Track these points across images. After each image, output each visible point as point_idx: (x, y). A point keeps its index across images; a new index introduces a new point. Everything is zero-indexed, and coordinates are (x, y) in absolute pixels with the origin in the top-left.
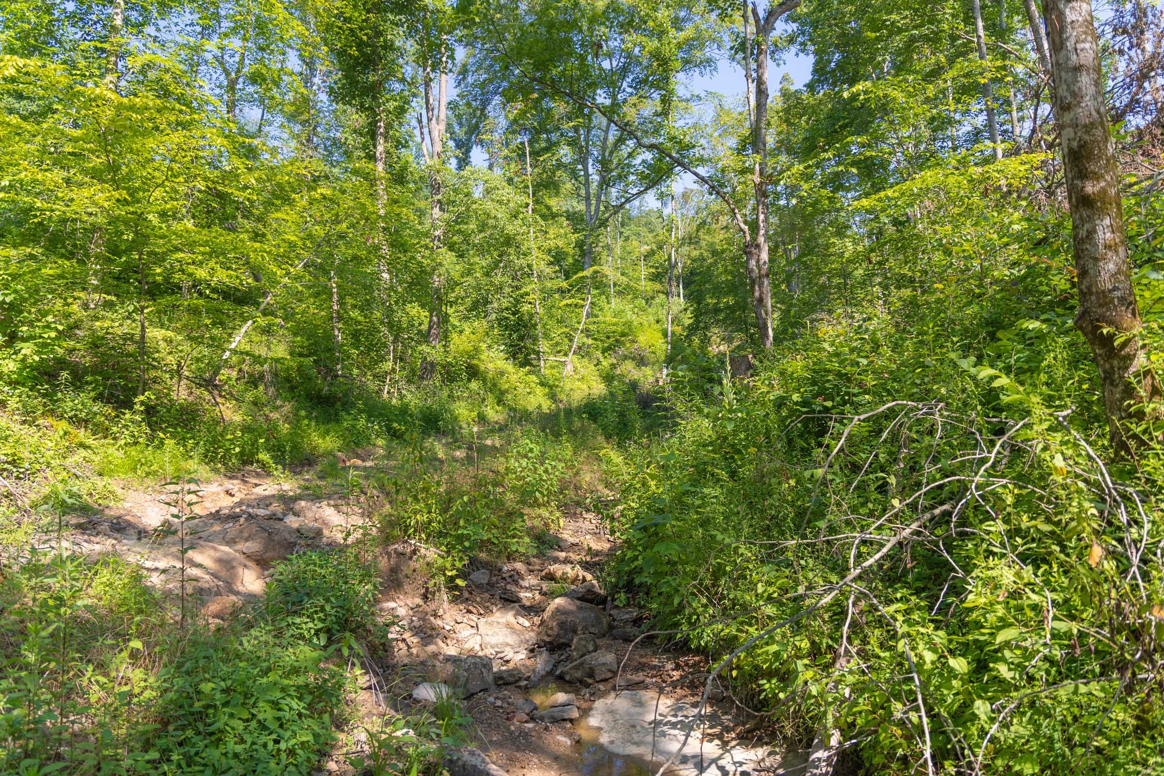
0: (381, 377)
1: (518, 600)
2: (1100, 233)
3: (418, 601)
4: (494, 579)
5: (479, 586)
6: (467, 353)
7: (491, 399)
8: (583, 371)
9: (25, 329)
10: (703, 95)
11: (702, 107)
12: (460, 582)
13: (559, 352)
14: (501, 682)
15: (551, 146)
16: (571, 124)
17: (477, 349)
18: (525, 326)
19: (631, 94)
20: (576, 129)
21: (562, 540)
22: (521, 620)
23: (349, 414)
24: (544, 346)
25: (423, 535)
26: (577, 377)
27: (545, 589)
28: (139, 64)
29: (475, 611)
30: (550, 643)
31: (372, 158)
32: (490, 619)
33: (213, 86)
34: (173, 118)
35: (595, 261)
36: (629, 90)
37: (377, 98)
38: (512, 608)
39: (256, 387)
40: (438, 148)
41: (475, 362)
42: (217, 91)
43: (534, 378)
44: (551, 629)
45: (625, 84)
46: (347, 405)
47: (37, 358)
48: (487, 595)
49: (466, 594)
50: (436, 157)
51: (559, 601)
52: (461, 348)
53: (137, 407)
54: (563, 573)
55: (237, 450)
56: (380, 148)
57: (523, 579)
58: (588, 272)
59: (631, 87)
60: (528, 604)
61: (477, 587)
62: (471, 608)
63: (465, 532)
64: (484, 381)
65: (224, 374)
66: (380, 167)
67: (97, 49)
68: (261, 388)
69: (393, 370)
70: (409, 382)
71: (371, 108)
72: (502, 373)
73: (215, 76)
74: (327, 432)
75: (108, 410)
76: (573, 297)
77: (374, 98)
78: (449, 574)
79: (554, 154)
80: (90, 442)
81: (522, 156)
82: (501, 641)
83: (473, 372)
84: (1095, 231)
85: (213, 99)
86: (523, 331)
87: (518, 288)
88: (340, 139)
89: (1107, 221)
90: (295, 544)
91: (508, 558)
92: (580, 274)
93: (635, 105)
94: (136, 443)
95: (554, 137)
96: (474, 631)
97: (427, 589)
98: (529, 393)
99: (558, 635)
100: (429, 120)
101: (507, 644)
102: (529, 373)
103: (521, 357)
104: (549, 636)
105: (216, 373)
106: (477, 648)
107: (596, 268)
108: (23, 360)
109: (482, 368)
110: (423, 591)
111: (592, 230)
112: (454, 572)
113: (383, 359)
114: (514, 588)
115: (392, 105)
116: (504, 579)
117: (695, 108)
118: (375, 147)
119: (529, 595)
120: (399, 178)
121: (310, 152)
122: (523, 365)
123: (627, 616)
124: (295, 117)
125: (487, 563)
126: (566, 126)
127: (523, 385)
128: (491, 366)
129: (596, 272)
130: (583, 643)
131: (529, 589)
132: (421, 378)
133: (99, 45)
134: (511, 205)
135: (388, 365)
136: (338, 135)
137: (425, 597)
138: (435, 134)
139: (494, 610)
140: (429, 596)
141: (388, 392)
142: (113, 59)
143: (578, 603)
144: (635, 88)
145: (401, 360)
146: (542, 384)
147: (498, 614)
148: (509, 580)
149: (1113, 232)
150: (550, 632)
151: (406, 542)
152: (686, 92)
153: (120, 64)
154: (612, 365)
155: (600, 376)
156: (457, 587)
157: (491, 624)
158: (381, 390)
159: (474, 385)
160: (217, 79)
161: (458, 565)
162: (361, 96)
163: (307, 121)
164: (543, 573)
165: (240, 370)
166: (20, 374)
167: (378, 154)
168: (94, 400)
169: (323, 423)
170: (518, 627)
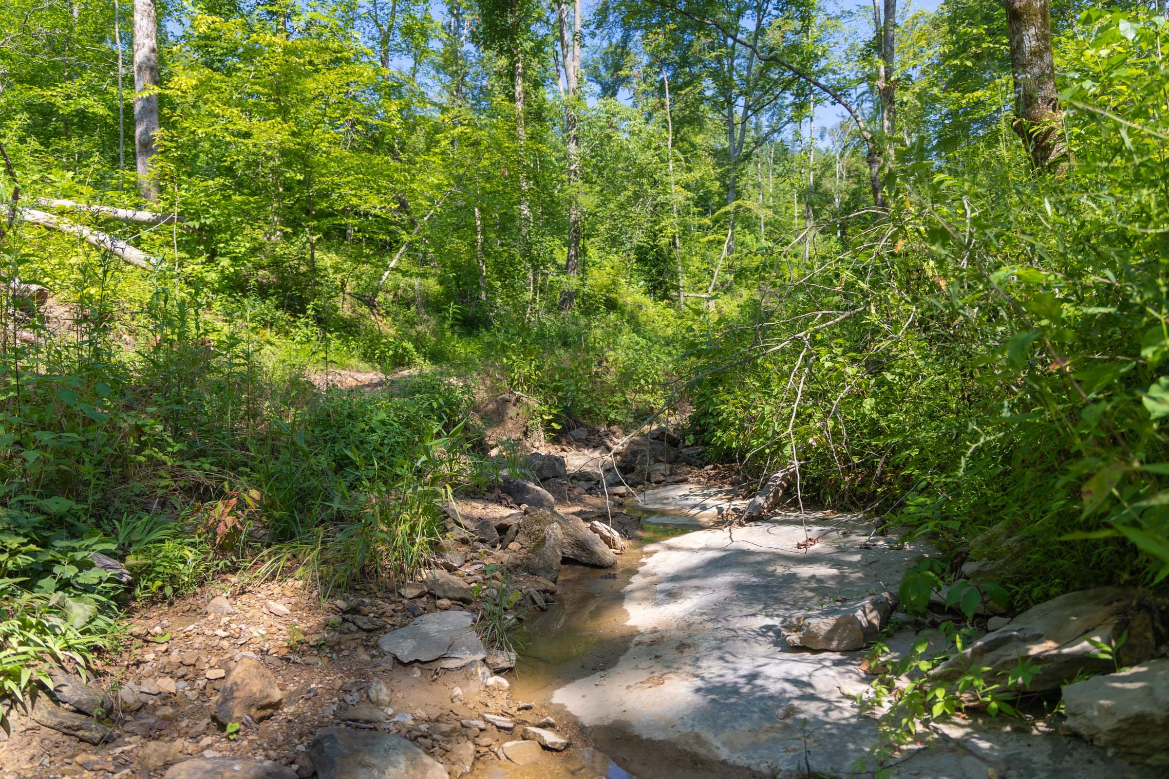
0: (521, 307)
2: (1027, 42)
5: (578, 440)
6: (605, 287)
7: (627, 328)
8: (725, 308)
9: (222, 245)
10: (854, 10)
11: (854, 23)
12: (555, 426)
13: (701, 289)
15: (694, 79)
16: (713, 54)
17: (614, 283)
18: (664, 261)
19: (777, 17)
20: (719, 59)
22: (605, 456)
24: (684, 281)
25: (526, 387)
28: (302, 23)
30: (624, 467)
31: (512, 99)
33: (366, 39)
34: (328, 58)
35: (738, 195)
36: (775, 12)
37: (515, 39)
38: (602, 451)
39: (409, 309)
40: (573, 84)
41: (613, 295)
42: (371, 43)
43: (672, 311)
44: (626, 456)
45: (770, 7)
47: (232, 270)
50: (571, 95)
52: (600, 281)
53: (309, 312)
55: (391, 352)
56: (519, 89)
58: (730, 207)
59: (777, 9)
61: (576, 440)
63: (560, 384)
64: (622, 313)
65: (380, 298)
66: (519, 106)
67: (269, 12)
68: (413, 308)
70: (549, 311)
71: (509, 51)
72: (640, 307)
73: (368, 29)
74: (468, 343)
75: (287, 316)
76: (716, 232)
77: (513, 40)
78: (546, 418)
79: (695, 87)
80: (273, 340)
81: (661, 91)
83: (612, 305)
84: (1022, 41)
85: (369, 51)
86: (662, 266)
87: (655, 222)
88: (486, 87)
89: (1033, 31)
92: (723, 210)
93: (779, 27)
94: (309, 341)
95: (696, 70)
97: (527, 427)
98: (668, 326)
100: (565, 57)
102: (669, 306)
103: (660, 291)
105: (375, 295)
107: (739, 202)
108: (222, 272)
109: (621, 301)
110: (524, 429)
111: (735, 163)
112: (551, 417)
113: (523, 289)
115: (528, 45)
116: (599, 435)
117: (845, 26)
118: (514, 87)
120: (537, 115)
121: (459, 102)
122: (662, 298)
124: (444, 69)
125: (587, 425)
126: (707, 57)
127: (660, 318)
128: (629, 300)
129: (739, 206)
132: (560, 308)
133: (270, 9)
134: (644, 135)
135: (529, 296)
136: (484, 83)
137: (525, 434)
138: (571, 70)
140: (529, 433)
141: (529, 321)
142: (282, 19)
144: (781, 10)
145: (541, 291)
146: (681, 318)
148: (604, 437)
149: (1038, 40)
152: (835, 9)
153: (288, 25)
156: (554, 430)
157: (577, 455)
158: (522, 318)
159: (612, 316)
160: (370, 32)
161: (554, 411)
162: (499, 39)
163: (456, 72)
165: (395, 295)
166: (220, 283)
167: (517, 95)
168: (277, 308)
169: (465, 337)
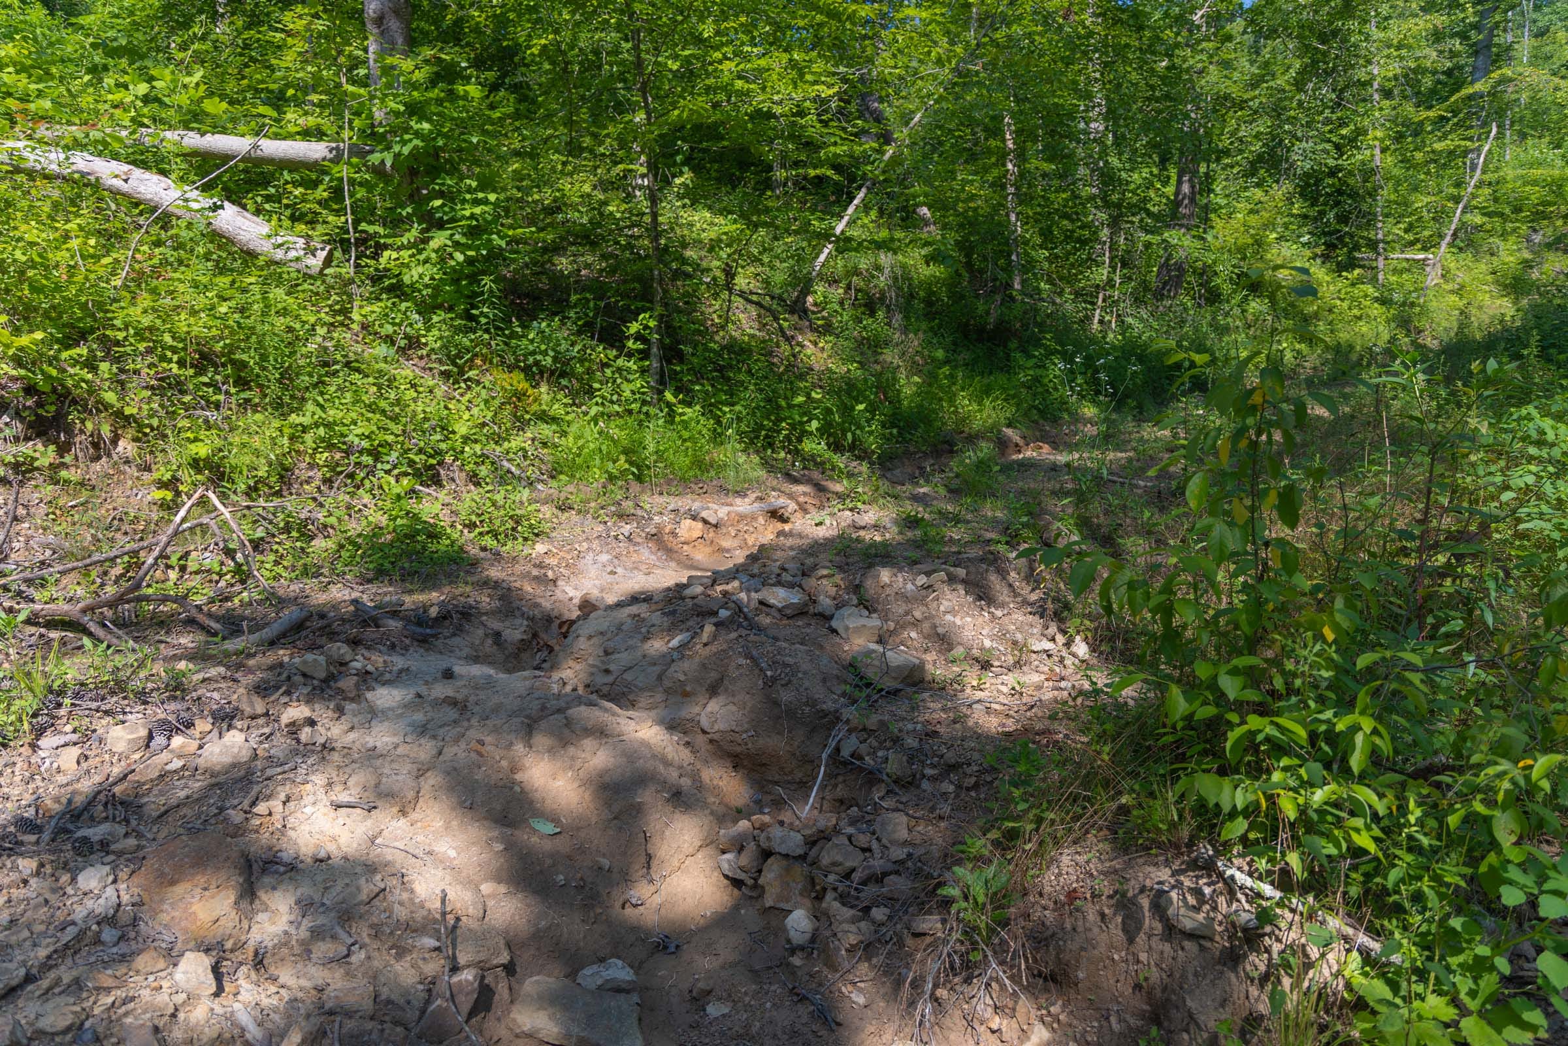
0: (1086, 296)
7: (1286, 330)
8: (1462, 277)
17: (1258, 242)
18: (1353, 195)
23: (1030, 356)
26: (1449, 287)
39: (872, 314)
41: (1255, 265)
43: (1367, 289)
46: (1028, 344)
64: (1273, 298)
68: (881, 315)
69: (1110, 283)
70: (1138, 301)
74: (987, 391)
75: (599, 353)
80: (557, 410)
83: (1252, 284)
86: (1348, 204)
90: (836, 718)
94: (625, 413)
98: (1360, 318)
102: (1358, 281)
103: (1341, 254)
105: (806, 291)
109: (1268, 276)
113: (1092, 262)
122: (1345, 267)
127: (1345, 305)
132: (1159, 295)
135: (1101, 274)
141: (1101, 322)
145: (1125, 263)
146: (1384, 301)
154: (1526, 261)
155: (1497, 282)
158: (1088, 319)
169: (982, 374)
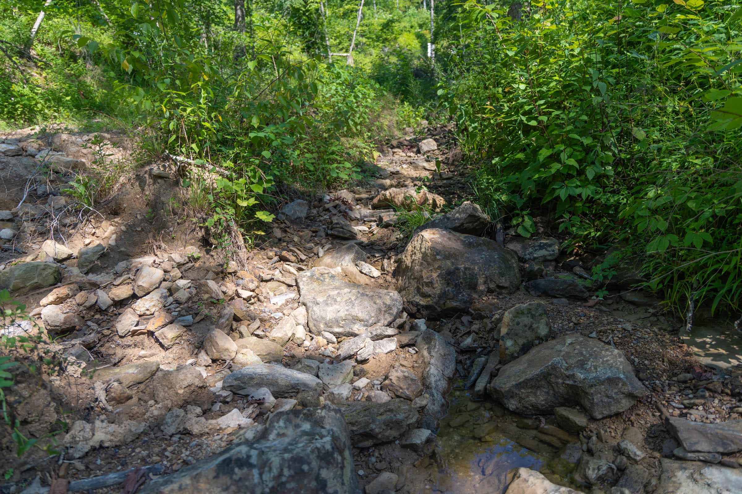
1: (352, 236)
3: (193, 250)
4: (315, 211)
5: (296, 221)
12: (263, 216)
13: (342, 49)
14: (367, 443)
18: (315, 25)
21: (380, 169)
22: (367, 267)
25: (194, 146)
27: (386, 219)
29: (293, 258)
30: (426, 307)
32: (318, 269)
38: (349, 249)
44: (430, 284)
48: (307, 233)
49: (278, 233)
51: (428, 235)
54: (406, 198)
57: (351, 209)
60: (365, 240)
61: (292, 222)
62: (284, 253)
63: (261, 135)
78: (244, 204)
82: (342, 314)
91: (328, 187)
96: (293, 295)
97: (207, 230)
99: (443, 295)
101: (356, 319)
104: (425, 296)
106: (301, 333)
110: (201, 234)
112: (252, 201)
114: (342, 221)
116: (328, 210)
119: (365, 228)
123: (543, 252)
125: (303, 193)
128: (291, 57)
130: (526, 320)
131: (362, 220)
137: (205, 243)
139: (321, 253)
140: (212, 240)
143: (462, 236)
147: (328, 259)
148: (334, 211)
150: (426, 289)
151: (167, 158)
156: (261, 224)
157: (319, 279)
161: (258, 189)
164: (375, 201)
170: (363, 280)
